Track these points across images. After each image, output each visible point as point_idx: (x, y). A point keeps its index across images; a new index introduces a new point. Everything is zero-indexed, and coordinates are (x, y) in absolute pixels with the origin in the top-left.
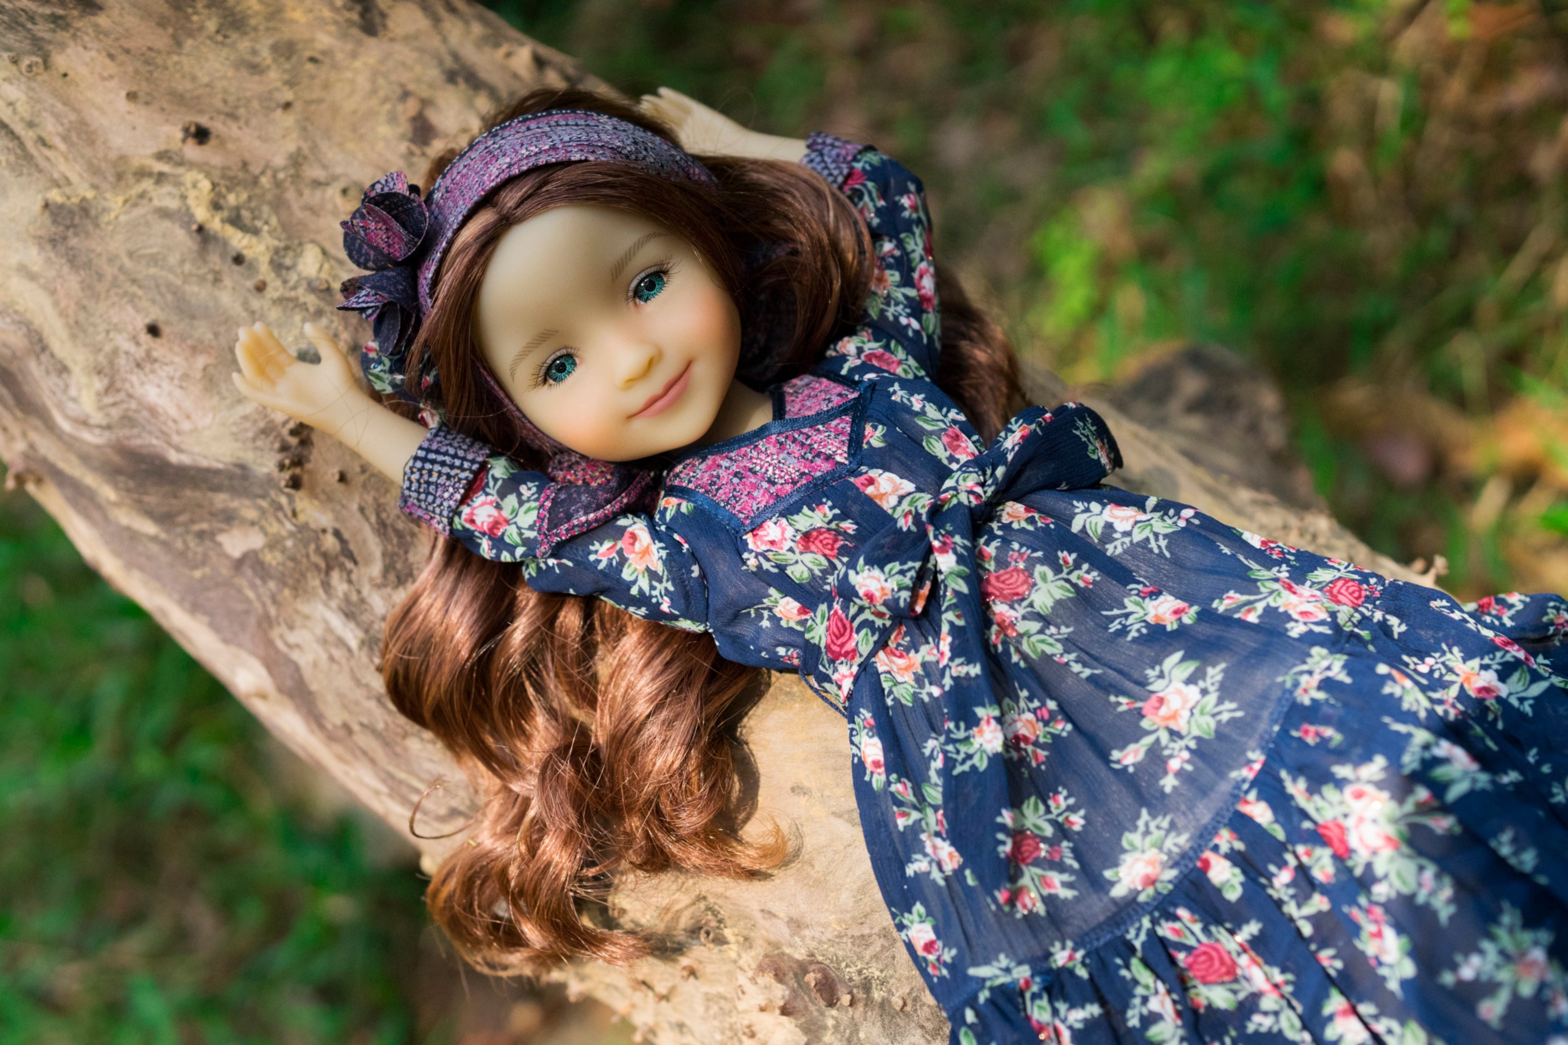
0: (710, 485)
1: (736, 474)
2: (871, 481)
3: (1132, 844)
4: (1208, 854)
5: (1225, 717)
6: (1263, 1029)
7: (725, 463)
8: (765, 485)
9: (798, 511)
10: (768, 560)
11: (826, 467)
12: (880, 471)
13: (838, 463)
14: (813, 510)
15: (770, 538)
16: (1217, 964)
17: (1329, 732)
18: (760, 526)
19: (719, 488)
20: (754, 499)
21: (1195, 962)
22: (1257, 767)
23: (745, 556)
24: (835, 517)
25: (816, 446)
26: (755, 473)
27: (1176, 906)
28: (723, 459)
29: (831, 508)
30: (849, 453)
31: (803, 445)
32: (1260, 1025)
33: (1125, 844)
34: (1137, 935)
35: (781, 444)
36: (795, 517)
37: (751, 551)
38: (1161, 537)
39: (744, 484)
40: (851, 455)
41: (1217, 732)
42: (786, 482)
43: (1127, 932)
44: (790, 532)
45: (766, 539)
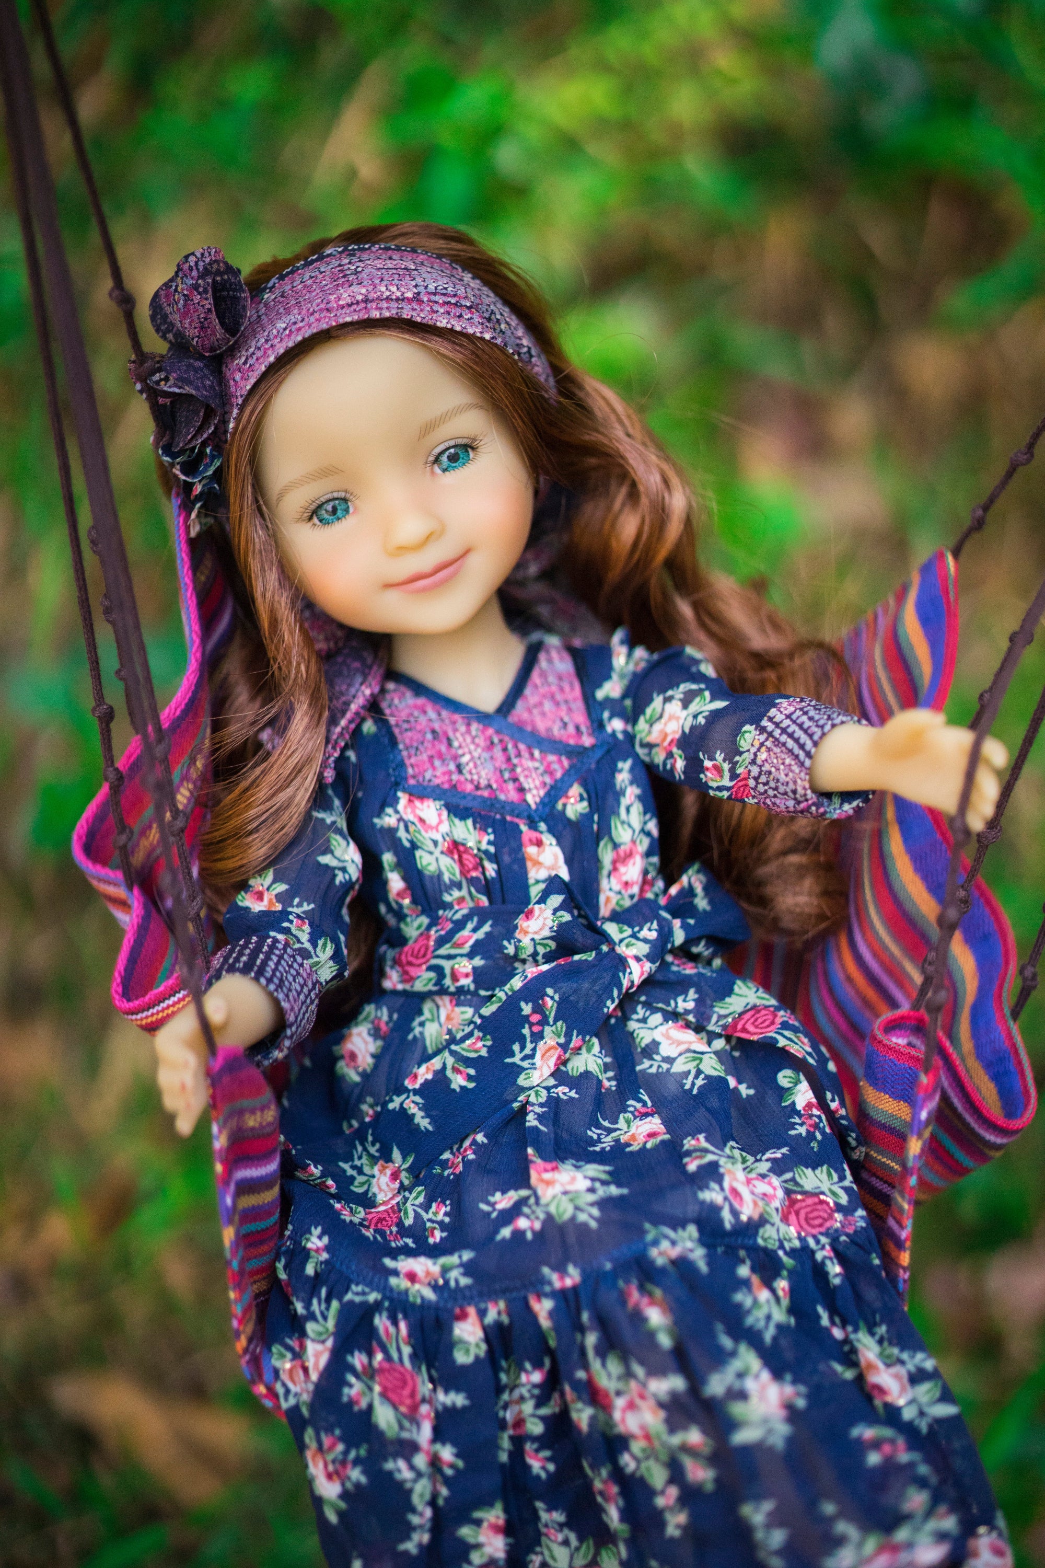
0: (404, 721)
1: (433, 731)
2: (539, 843)
4: (472, 1310)
5: (582, 1218)
6: (398, 1476)
7: (432, 714)
8: (452, 767)
9: (463, 818)
10: (407, 830)
11: (513, 795)
12: (554, 842)
13: (525, 801)
14: (475, 828)
15: (423, 815)
16: (407, 1391)
18: (422, 798)
19: (410, 729)
20: (434, 768)
23: (389, 810)
24: (486, 852)
25: (519, 770)
26: (450, 744)
28: (433, 709)
29: (489, 843)
30: (542, 800)
31: (508, 760)
32: (399, 1470)
35: (492, 743)
36: (456, 821)
37: (397, 812)
38: (702, 1076)
39: (433, 745)
40: (542, 803)
42: (472, 781)
44: (444, 828)
45: (418, 812)
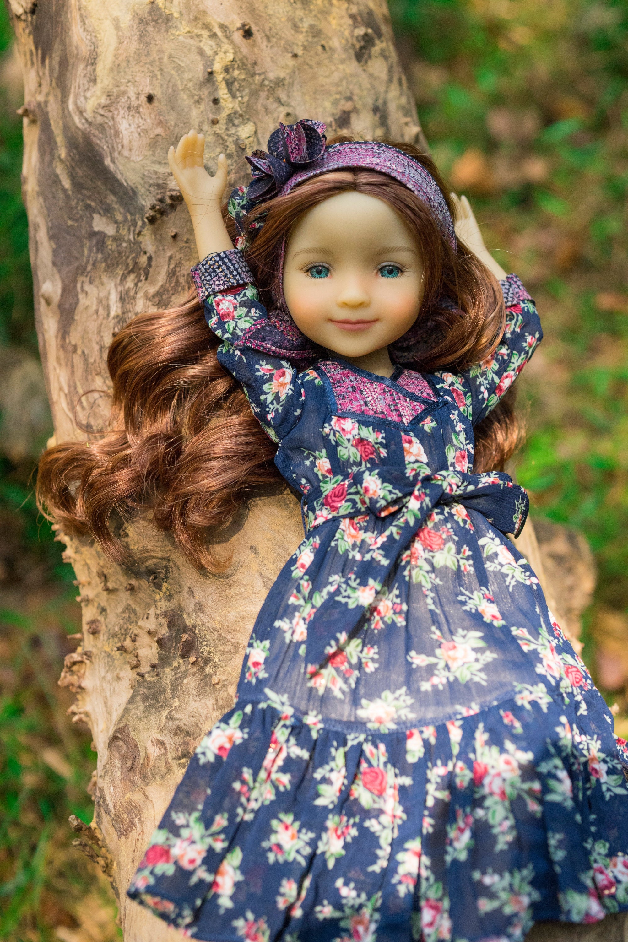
0: (337, 382)
1: (353, 387)
2: (410, 442)
3: (386, 698)
4: (416, 732)
5: (476, 679)
6: (372, 829)
7: (352, 378)
8: (362, 403)
9: (367, 426)
10: (335, 436)
11: (396, 418)
12: (418, 442)
13: (402, 421)
14: (374, 431)
15: (344, 427)
16: (378, 782)
17: (518, 724)
18: (344, 418)
19: (340, 387)
20: (352, 404)
21: (369, 773)
22: (472, 713)
23: (326, 425)
24: (381, 443)
25: (399, 406)
26: (362, 394)
27: (382, 742)
28: (353, 375)
29: (382, 438)
30: (411, 422)
31: (394, 400)
32: (373, 826)
33: (383, 695)
34: (353, 740)
35: (385, 391)
36: (363, 428)
37: (330, 425)
39: (353, 394)
40: (411, 423)
41: (467, 682)
42: (373, 410)
43: (350, 734)
44: (355, 432)
45: (342, 426)
